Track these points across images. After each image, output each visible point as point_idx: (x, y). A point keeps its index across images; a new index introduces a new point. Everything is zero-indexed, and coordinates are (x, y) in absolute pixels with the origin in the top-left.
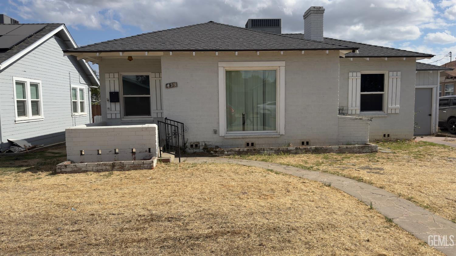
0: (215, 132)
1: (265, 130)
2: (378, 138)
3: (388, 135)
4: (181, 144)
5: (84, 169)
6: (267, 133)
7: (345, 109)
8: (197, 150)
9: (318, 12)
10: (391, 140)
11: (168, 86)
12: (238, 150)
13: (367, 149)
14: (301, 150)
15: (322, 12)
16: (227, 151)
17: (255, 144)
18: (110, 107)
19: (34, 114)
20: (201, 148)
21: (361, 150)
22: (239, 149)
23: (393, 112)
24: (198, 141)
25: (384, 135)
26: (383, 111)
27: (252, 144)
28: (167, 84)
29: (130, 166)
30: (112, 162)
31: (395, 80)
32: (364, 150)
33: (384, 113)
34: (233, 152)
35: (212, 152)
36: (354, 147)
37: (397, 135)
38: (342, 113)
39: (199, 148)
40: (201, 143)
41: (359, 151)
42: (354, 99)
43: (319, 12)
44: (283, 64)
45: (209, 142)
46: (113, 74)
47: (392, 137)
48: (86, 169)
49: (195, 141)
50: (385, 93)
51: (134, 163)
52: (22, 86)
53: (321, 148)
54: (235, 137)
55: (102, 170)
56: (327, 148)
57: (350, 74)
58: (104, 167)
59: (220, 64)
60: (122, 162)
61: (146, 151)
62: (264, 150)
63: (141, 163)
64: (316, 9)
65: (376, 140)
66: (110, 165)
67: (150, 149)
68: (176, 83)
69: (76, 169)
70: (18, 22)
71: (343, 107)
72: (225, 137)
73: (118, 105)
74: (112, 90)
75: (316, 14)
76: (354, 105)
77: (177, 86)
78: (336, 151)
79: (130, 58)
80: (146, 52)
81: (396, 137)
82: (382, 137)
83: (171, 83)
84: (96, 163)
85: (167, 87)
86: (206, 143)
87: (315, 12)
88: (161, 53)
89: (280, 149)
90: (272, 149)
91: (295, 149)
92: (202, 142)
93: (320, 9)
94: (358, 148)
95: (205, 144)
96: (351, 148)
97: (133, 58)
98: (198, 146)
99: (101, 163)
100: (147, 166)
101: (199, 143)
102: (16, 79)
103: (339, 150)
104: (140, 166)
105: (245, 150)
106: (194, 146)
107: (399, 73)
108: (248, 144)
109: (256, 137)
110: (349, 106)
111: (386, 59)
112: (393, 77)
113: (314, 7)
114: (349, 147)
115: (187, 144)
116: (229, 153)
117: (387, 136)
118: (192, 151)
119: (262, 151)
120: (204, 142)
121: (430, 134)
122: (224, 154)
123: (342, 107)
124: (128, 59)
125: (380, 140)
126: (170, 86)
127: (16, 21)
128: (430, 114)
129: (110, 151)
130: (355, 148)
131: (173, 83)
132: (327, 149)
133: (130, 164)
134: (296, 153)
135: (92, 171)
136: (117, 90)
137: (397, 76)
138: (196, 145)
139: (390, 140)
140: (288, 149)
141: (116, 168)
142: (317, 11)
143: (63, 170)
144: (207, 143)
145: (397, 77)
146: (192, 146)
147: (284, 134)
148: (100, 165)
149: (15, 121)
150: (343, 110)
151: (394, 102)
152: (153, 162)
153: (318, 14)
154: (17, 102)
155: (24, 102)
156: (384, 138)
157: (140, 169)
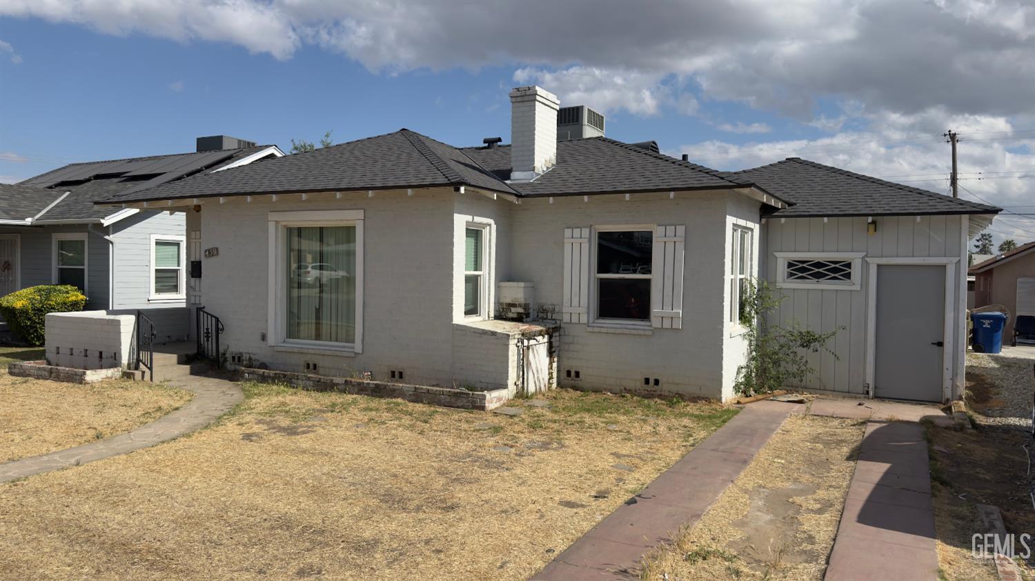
0: (264, 337)
2: (630, 385)
3: (657, 382)
4: (215, 353)
7: (557, 310)
8: (238, 368)
9: (524, 99)
10: (663, 393)
11: (207, 253)
12: (262, 373)
13: (465, 401)
14: (353, 386)
15: (532, 98)
16: (249, 374)
17: (319, 368)
18: (193, 285)
20: (245, 362)
21: (453, 400)
22: (264, 372)
23: (667, 324)
24: (241, 351)
25: (647, 381)
26: (650, 321)
27: (315, 367)
29: (65, 376)
30: (50, 367)
31: (670, 247)
32: (459, 401)
33: (651, 326)
36: (440, 392)
37: (678, 384)
38: (552, 319)
39: (242, 364)
40: (244, 355)
41: (449, 402)
42: (575, 289)
43: (527, 98)
44: (360, 214)
45: (255, 354)
47: (664, 387)
49: (237, 350)
50: (653, 277)
51: (68, 372)
54: (289, 350)
56: (394, 387)
57: (568, 232)
58: (43, 373)
59: (273, 217)
61: (112, 357)
63: (74, 373)
64: (519, 94)
65: (625, 389)
66: (48, 371)
67: (115, 354)
68: (217, 249)
71: (554, 305)
72: (275, 349)
75: (521, 104)
76: (575, 302)
77: (218, 254)
78: (410, 395)
79: (197, 208)
81: (674, 389)
82: (639, 385)
83: (210, 249)
85: (206, 256)
86: (251, 355)
87: (519, 99)
91: (343, 382)
92: (246, 353)
93: (528, 93)
94: (449, 396)
95: (250, 359)
96: (435, 393)
98: (241, 359)
100: (80, 379)
101: (241, 354)
102: (154, 238)
103: (414, 395)
106: (236, 359)
107: (681, 230)
108: (308, 366)
109: (318, 352)
110: (565, 304)
112: (666, 239)
113: (517, 89)
114: (432, 390)
115: (227, 355)
116: (251, 376)
117: (652, 382)
118: (231, 368)
119: (294, 380)
120: (249, 354)
121: (938, 402)
123: (552, 305)
125: (636, 391)
126: (209, 253)
128: (941, 341)
129: (81, 352)
130: (443, 394)
131: (212, 250)
132: (394, 390)
133: (65, 372)
135: (34, 376)
137: (675, 236)
138: (239, 358)
139: (659, 393)
140: (334, 382)
141: (53, 375)
142: (522, 96)
144: (253, 357)
145: (675, 239)
146: (234, 358)
147: (361, 352)
148: (40, 368)
149: (149, 300)
150: (553, 311)
151: (668, 300)
152: (85, 373)
153: (526, 104)
154: (157, 271)
155: (176, 271)
156: (646, 387)
157: (73, 382)
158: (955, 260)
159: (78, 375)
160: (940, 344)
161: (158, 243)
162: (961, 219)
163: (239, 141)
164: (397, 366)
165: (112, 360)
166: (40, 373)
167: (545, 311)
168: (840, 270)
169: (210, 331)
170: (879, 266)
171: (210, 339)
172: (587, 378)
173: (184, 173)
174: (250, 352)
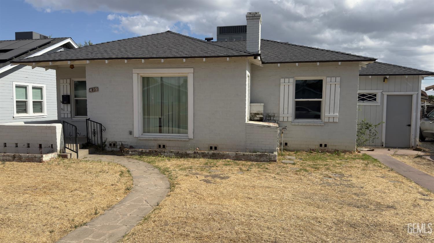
0: (131, 133)
1: (179, 133)
2: (313, 147)
3: (326, 145)
4: (99, 142)
6: (179, 136)
7: (276, 115)
8: (115, 149)
9: (253, 18)
10: (329, 150)
11: (91, 90)
12: (141, 151)
13: (265, 158)
14: (199, 154)
15: (258, 18)
16: (132, 152)
17: (166, 146)
18: (63, 108)
19: (34, 111)
20: (118, 147)
21: (258, 158)
23: (331, 120)
24: (116, 140)
25: (321, 145)
26: (321, 119)
27: (164, 146)
29: (26, 159)
30: (13, 154)
31: (333, 87)
32: (262, 158)
33: (322, 121)
34: (137, 152)
36: (251, 154)
37: (336, 146)
38: (273, 120)
39: (117, 147)
40: (118, 143)
41: (256, 159)
42: (286, 106)
43: (255, 18)
44: (192, 70)
45: (125, 142)
46: (66, 80)
47: (329, 147)
49: (113, 140)
50: (323, 100)
51: (29, 156)
52: (25, 89)
53: (218, 154)
54: (148, 139)
55: (6, 160)
57: (282, 80)
59: (135, 71)
60: (20, 154)
61: (49, 147)
63: (34, 157)
64: (251, 15)
65: (310, 149)
66: (12, 156)
67: (52, 145)
68: (98, 88)
70: (47, 37)
71: (275, 113)
72: (139, 138)
73: (69, 105)
74: (65, 94)
75: (252, 20)
76: (286, 112)
77: (98, 90)
78: (233, 157)
79: (72, 67)
80: (69, 62)
81: (334, 148)
82: (318, 147)
83: (93, 88)
84: (3, 154)
86: (122, 143)
87: (251, 18)
88: (87, 62)
89: (180, 153)
90: (171, 152)
92: (119, 141)
93: (256, 15)
94: (256, 156)
95: (122, 144)
96: (248, 155)
97: (74, 66)
98: (116, 145)
99: (6, 154)
100: (38, 160)
101: (116, 142)
103: (236, 157)
104: (33, 159)
105: (147, 151)
106: (112, 145)
107: (338, 79)
108: (160, 146)
109: (166, 139)
110: (280, 113)
112: (331, 83)
113: (250, 13)
114: (246, 154)
115: (106, 143)
116: (133, 153)
117: (323, 145)
118: (110, 149)
120: (121, 142)
121: (408, 147)
122: (128, 154)
123: (274, 113)
124: (70, 67)
125: (316, 150)
126: (93, 90)
127: (45, 37)
128: (410, 124)
129: (24, 145)
130: (252, 156)
131: (95, 88)
132: (224, 155)
133: (26, 156)
134: (194, 157)
136: (69, 93)
138: (114, 145)
139: (327, 150)
141: (16, 159)
142: (253, 17)
144: (123, 143)
145: (336, 83)
146: (110, 145)
147: (192, 138)
148: (5, 155)
149: (13, 117)
150: (274, 116)
151: (332, 109)
152: (42, 156)
153: (254, 20)
154: (17, 102)
155: (25, 102)
156: (320, 148)
157: (33, 162)
158: (416, 93)
159: (36, 158)
160: (410, 125)
161: (17, 87)
162: (419, 77)
163: (40, 35)
164: (214, 144)
165: (50, 148)
166: (5, 158)
167: (270, 116)
168: (372, 97)
169: (96, 131)
170: (388, 95)
171: (96, 135)
172: (290, 145)
173: (29, 49)
174: (122, 141)
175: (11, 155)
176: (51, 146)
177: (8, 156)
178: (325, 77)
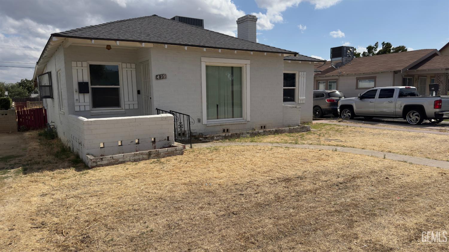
0: (200, 121)
1: (234, 118)
5: (121, 160)
6: (237, 120)
8: (185, 138)
11: (158, 77)
12: (224, 135)
13: (305, 129)
14: (267, 132)
15: (256, 20)
16: (217, 137)
17: (230, 130)
18: (78, 98)
20: (188, 136)
23: (302, 102)
26: (295, 102)
27: (227, 130)
28: (157, 76)
29: (165, 153)
30: (148, 151)
32: (303, 130)
34: (221, 137)
35: (201, 139)
39: (186, 136)
40: (187, 132)
43: (254, 20)
45: (194, 130)
46: (81, 62)
48: (124, 160)
49: (182, 130)
50: (296, 88)
51: (168, 150)
53: (279, 130)
54: (215, 125)
55: (139, 159)
58: (141, 157)
59: (203, 59)
60: (157, 150)
62: (243, 134)
63: (174, 150)
64: (251, 17)
68: (165, 74)
69: (112, 161)
72: (207, 125)
73: (86, 96)
74: (81, 80)
75: (252, 22)
79: (109, 47)
83: (161, 75)
84: (133, 153)
85: (157, 79)
87: (251, 20)
88: (151, 45)
89: (254, 133)
91: (263, 131)
92: (188, 130)
93: (253, 18)
95: (191, 133)
97: (112, 47)
98: (185, 134)
99: (138, 152)
100: (179, 152)
101: (185, 131)
105: (230, 135)
106: (181, 134)
107: (305, 73)
108: (224, 131)
109: (231, 123)
111: (300, 62)
112: (302, 76)
113: (250, 15)
116: (218, 138)
119: (241, 135)
122: (214, 139)
124: (106, 48)
126: (160, 77)
129: (132, 142)
131: (162, 75)
132: (282, 131)
133: (165, 151)
134: (264, 135)
135: (130, 161)
136: (85, 80)
140: (259, 132)
141: (152, 156)
143: (99, 163)
145: (304, 76)
147: (250, 120)
148: (137, 154)
151: (302, 94)
157: (173, 155)
159: (178, 150)
164: (263, 124)
165: (166, 141)
166: (137, 157)
175: (145, 152)
176: (167, 138)
177: (142, 154)
178: (298, 72)
